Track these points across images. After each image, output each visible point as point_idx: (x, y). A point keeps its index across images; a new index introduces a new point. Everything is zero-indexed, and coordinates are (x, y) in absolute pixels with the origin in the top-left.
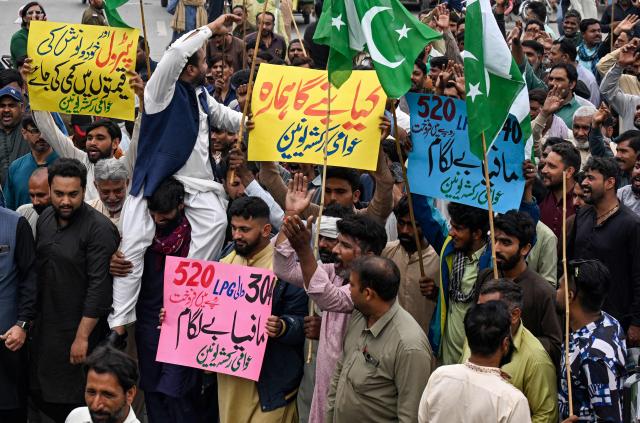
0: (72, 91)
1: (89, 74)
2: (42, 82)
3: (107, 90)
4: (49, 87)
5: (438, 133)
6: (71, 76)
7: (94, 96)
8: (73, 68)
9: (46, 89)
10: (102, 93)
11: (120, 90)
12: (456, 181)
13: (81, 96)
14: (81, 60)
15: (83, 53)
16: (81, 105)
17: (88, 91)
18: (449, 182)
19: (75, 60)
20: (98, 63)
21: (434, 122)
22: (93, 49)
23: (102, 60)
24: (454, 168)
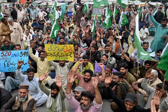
0: (58, 56)
1: (62, 53)
2: (50, 55)
3: (67, 55)
4: (52, 56)
5: (6, 59)
6: (58, 54)
7: (63, 57)
8: (58, 53)
9: (51, 56)
10: (66, 56)
11: (70, 55)
12: (12, 68)
13: (60, 57)
14: (60, 51)
15: (60, 50)
16: (60, 58)
17: (62, 56)
18: (10, 68)
19: (58, 51)
20: (64, 51)
21: (5, 57)
22: (63, 49)
23: (65, 51)
24: (11, 65)
